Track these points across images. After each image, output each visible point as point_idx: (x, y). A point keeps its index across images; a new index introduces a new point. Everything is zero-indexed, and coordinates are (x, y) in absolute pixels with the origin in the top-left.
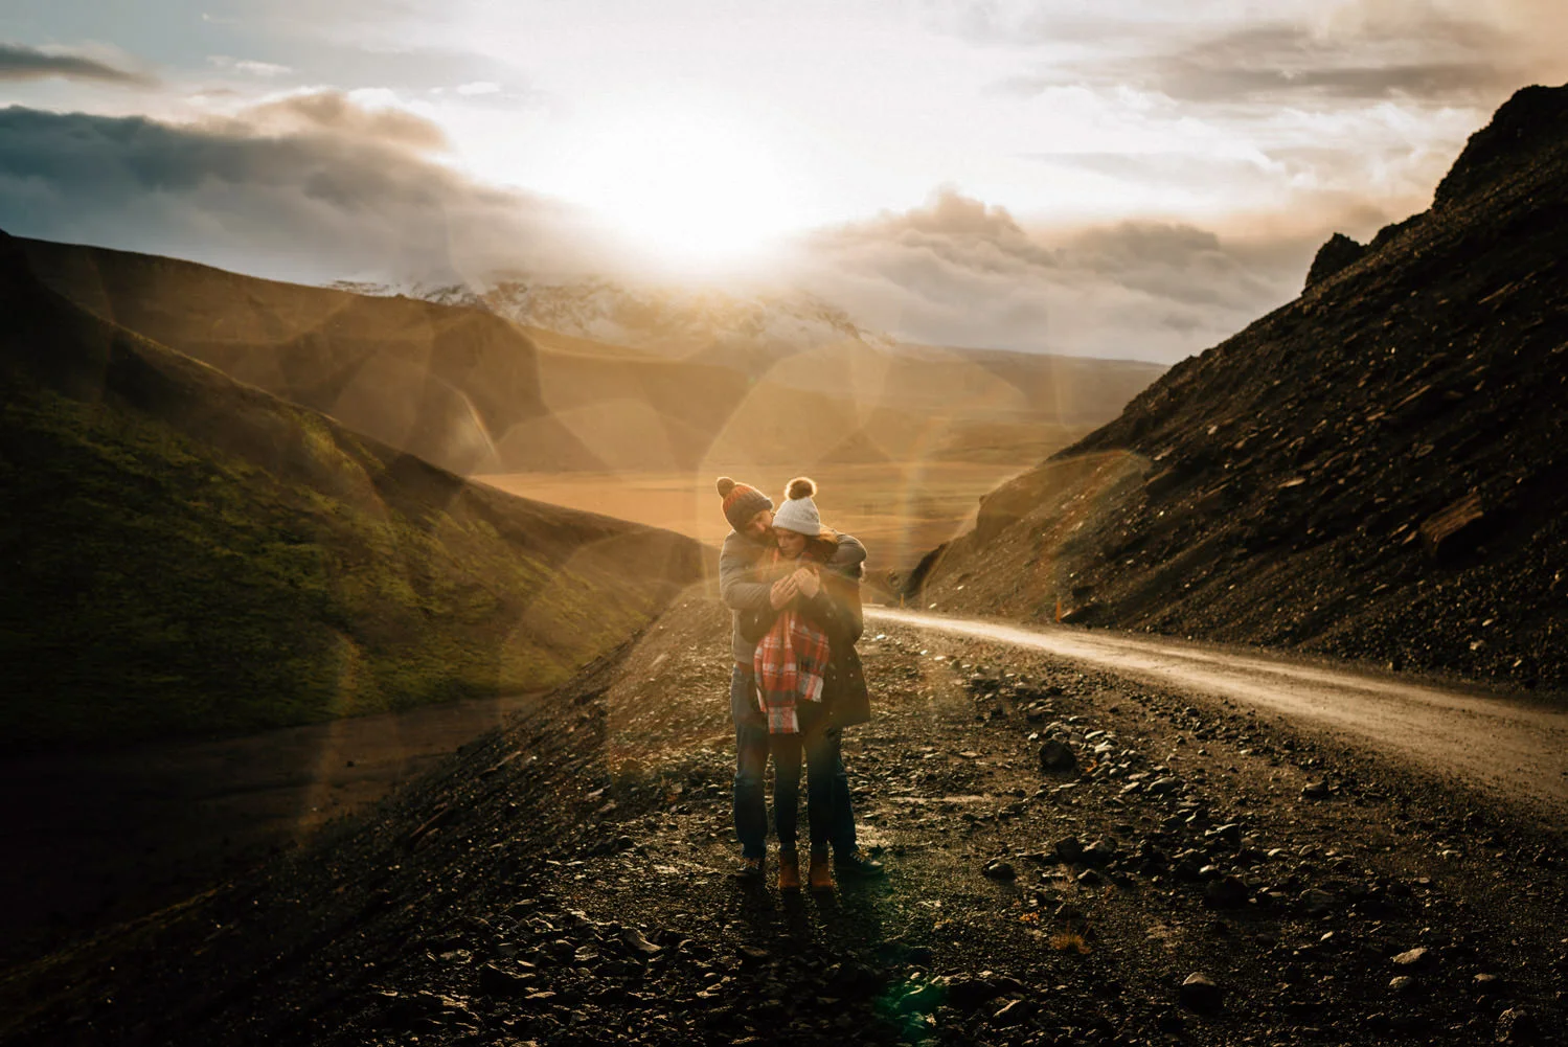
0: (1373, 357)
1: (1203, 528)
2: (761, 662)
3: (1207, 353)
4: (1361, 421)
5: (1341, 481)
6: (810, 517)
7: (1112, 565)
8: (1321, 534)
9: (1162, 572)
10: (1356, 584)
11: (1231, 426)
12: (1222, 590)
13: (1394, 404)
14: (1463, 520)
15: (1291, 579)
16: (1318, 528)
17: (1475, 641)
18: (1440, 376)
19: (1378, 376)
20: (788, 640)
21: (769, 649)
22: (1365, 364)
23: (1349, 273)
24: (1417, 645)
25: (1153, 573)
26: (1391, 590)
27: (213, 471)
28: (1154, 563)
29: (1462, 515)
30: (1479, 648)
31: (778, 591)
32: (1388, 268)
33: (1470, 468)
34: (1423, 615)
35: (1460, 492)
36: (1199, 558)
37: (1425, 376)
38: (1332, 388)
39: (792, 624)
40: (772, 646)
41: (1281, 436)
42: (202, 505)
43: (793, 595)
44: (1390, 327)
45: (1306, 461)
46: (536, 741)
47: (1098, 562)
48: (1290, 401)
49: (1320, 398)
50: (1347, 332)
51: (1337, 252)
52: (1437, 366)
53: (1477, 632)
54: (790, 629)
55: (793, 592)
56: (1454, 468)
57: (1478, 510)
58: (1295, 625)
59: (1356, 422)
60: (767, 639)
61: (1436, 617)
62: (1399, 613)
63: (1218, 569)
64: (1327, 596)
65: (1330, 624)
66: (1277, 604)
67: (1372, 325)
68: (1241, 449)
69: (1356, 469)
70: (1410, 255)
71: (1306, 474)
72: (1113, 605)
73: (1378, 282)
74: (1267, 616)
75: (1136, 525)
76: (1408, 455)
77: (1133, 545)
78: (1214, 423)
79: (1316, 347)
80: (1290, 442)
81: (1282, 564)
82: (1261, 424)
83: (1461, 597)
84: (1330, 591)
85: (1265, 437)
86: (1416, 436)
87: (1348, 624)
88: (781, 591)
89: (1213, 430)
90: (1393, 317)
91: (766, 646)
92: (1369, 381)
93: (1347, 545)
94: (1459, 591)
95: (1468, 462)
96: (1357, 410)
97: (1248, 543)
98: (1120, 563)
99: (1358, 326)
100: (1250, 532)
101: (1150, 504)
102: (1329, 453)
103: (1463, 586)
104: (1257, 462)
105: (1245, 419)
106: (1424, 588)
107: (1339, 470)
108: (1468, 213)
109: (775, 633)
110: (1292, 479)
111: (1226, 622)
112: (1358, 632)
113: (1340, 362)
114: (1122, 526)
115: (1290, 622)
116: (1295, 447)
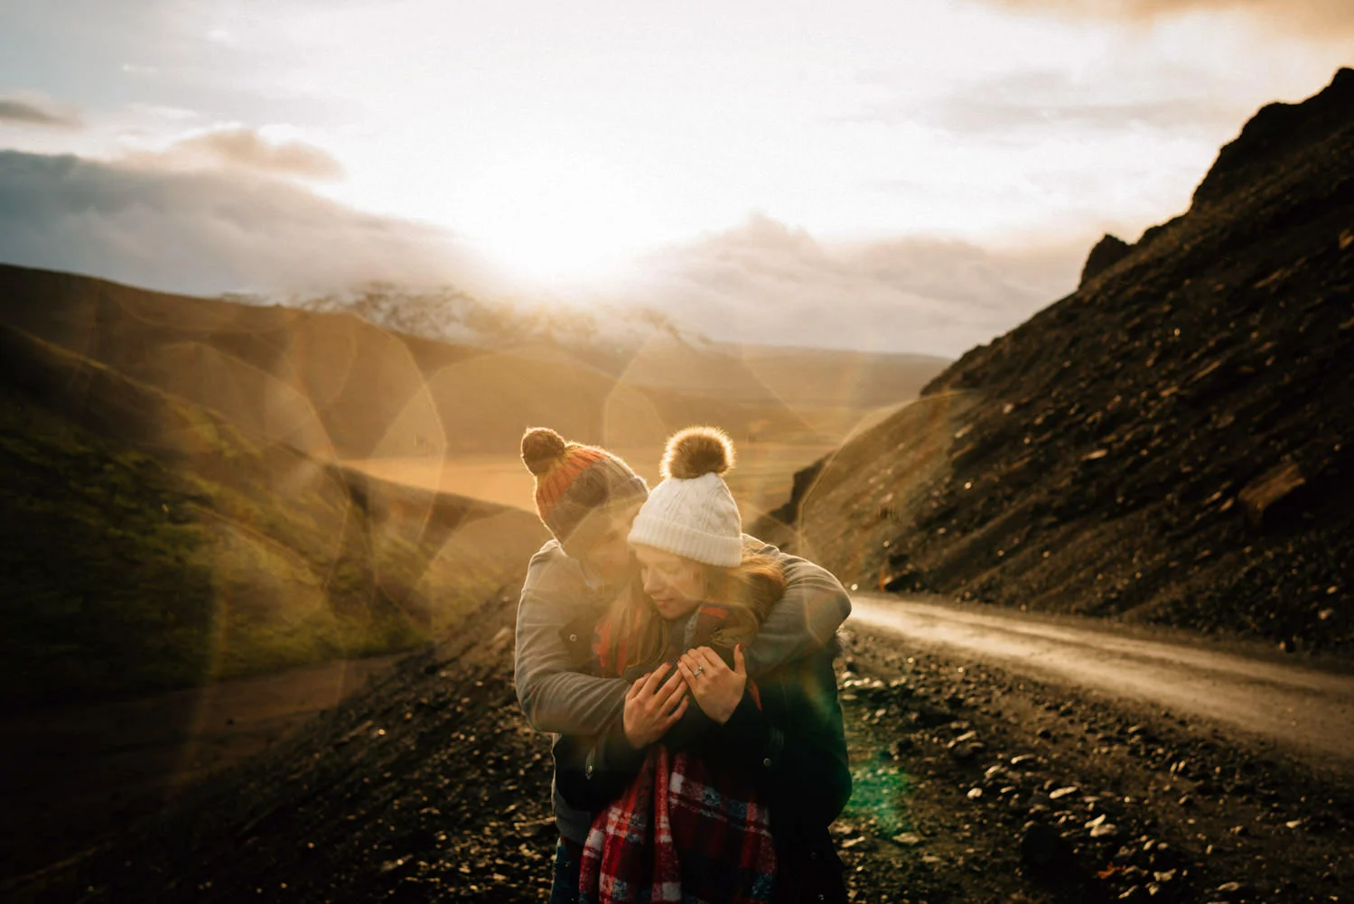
0: (1159, 338)
1: (1010, 498)
2: (595, 867)
3: (997, 341)
4: (1155, 396)
5: (1144, 452)
6: (717, 521)
7: (924, 534)
8: (1131, 502)
9: (974, 542)
10: (1177, 551)
11: (1027, 405)
12: (1037, 558)
13: (1188, 379)
14: (1287, 488)
15: (1107, 546)
16: (1127, 496)
17: (1324, 609)
18: (1229, 353)
19: (1165, 355)
20: (663, 822)
21: (616, 838)
22: (1151, 345)
23: (1121, 267)
24: (1258, 613)
25: (965, 541)
26: (1216, 556)
27: (108, 460)
28: (965, 532)
29: (1281, 483)
30: (1329, 618)
31: (640, 704)
32: (1160, 261)
33: (1278, 437)
34: (1258, 581)
35: (1274, 461)
36: (1010, 526)
37: (1212, 354)
38: (1122, 368)
39: (677, 782)
40: (624, 834)
41: (1079, 411)
42: (96, 490)
43: (678, 714)
44: (1170, 313)
45: (1108, 434)
46: (387, 712)
47: (911, 532)
48: (1082, 380)
49: (1111, 377)
50: (1129, 318)
51: (1108, 251)
52: (1222, 346)
53: (1324, 600)
54: (670, 793)
55: (676, 707)
56: (1259, 439)
57: (1298, 477)
58: (1120, 592)
59: (1150, 398)
60: (614, 815)
61: (1273, 583)
62: (1230, 581)
63: (1030, 537)
64: (1148, 563)
65: (1156, 590)
66: (1096, 572)
67: (1152, 311)
68: (1040, 426)
69: (1158, 441)
70: (1180, 248)
71: (1108, 446)
72: (931, 571)
73: (1152, 274)
74: (1088, 582)
75: (945, 497)
76: (1210, 427)
77: (944, 516)
78: (1009, 402)
79: (1100, 331)
80: (1087, 416)
81: (1095, 532)
82: (1056, 401)
83: (1296, 564)
84: (1150, 558)
85: (1061, 414)
86: (1213, 408)
87: (1176, 592)
88: (650, 705)
89: (1008, 408)
90: (1171, 303)
91: (611, 830)
92: (1157, 361)
93: (1157, 514)
94: (1293, 556)
95: (1275, 431)
96: (1151, 386)
97: (1058, 512)
98: (932, 531)
99: (1138, 313)
100: (1059, 501)
101: (955, 477)
102: (1127, 426)
103: (1296, 553)
104: (1056, 437)
105: (1041, 397)
106: (1252, 555)
107: (1143, 441)
108: (1230, 210)
109: (633, 803)
110: (1093, 450)
111: (1047, 589)
112: (1190, 599)
113: (1124, 344)
114: (930, 498)
115: (1113, 589)
116: (1094, 422)
